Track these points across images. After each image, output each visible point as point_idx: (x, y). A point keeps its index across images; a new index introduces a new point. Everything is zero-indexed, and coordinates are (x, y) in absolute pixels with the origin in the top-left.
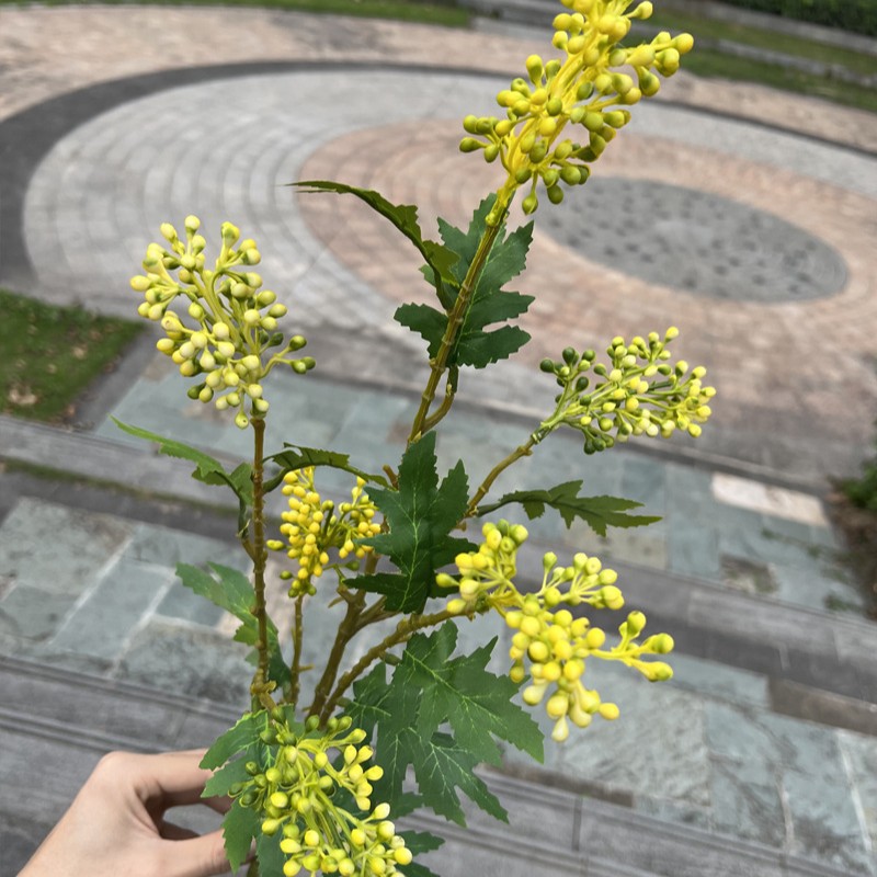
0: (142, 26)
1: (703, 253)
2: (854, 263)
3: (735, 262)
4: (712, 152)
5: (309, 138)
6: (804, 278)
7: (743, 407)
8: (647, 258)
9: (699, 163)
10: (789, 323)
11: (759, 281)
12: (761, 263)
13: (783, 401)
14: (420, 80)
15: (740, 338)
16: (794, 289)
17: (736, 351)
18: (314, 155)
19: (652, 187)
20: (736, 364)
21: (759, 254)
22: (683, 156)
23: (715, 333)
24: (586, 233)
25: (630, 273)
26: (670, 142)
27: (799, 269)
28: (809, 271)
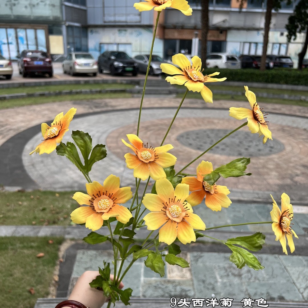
0: (34, 110)
1: (238, 146)
2: (283, 141)
3: (249, 146)
4: (223, 119)
5: (104, 133)
6: (272, 147)
7: (278, 185)
8: (223, 149)
9: (221, 122)
10: (276, 160)
11: (259, 150)
12: (257, 145)
13: (288, 181)
14: (126, 113)
15: (264, 167)
16: (271, 151)
17: (265, 170)
18: (108, 137)
19: (212, 130)
20: (268, 174)
21: (254, 143)
22: (216, 121)
23: (256, 166)
24: (201, 146)
25: (221, 154)
26: (209, 118)
27: (269, 145)
28: (272, 145)
